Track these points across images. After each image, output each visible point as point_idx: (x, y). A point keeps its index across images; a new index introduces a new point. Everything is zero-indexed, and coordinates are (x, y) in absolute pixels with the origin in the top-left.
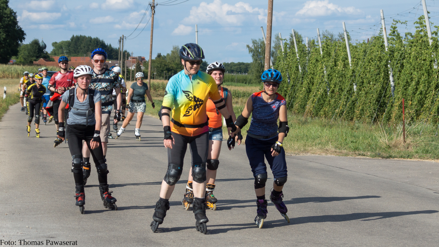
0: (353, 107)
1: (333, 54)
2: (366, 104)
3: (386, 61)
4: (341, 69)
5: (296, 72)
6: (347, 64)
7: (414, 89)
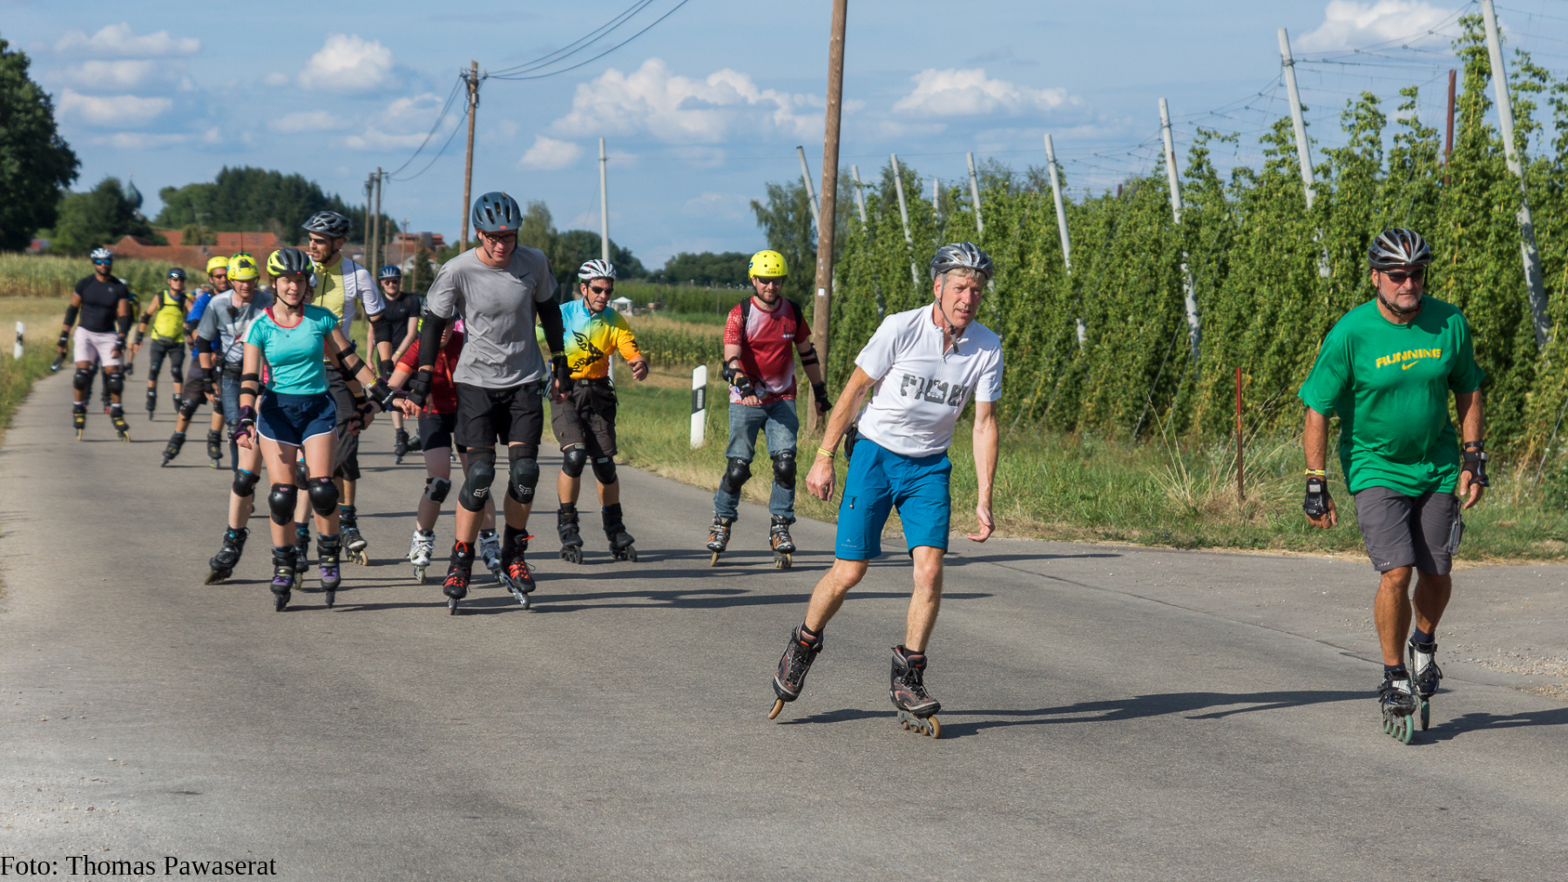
0: (1074, 390)
1: (1015, 229)
2: (1113, 381)
3: (1177, 253)
4: (1039, 277)
5: (903, 283)
6: (1056, 261)
7: (1259, 338)
